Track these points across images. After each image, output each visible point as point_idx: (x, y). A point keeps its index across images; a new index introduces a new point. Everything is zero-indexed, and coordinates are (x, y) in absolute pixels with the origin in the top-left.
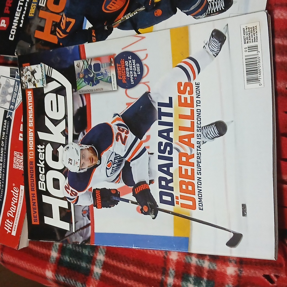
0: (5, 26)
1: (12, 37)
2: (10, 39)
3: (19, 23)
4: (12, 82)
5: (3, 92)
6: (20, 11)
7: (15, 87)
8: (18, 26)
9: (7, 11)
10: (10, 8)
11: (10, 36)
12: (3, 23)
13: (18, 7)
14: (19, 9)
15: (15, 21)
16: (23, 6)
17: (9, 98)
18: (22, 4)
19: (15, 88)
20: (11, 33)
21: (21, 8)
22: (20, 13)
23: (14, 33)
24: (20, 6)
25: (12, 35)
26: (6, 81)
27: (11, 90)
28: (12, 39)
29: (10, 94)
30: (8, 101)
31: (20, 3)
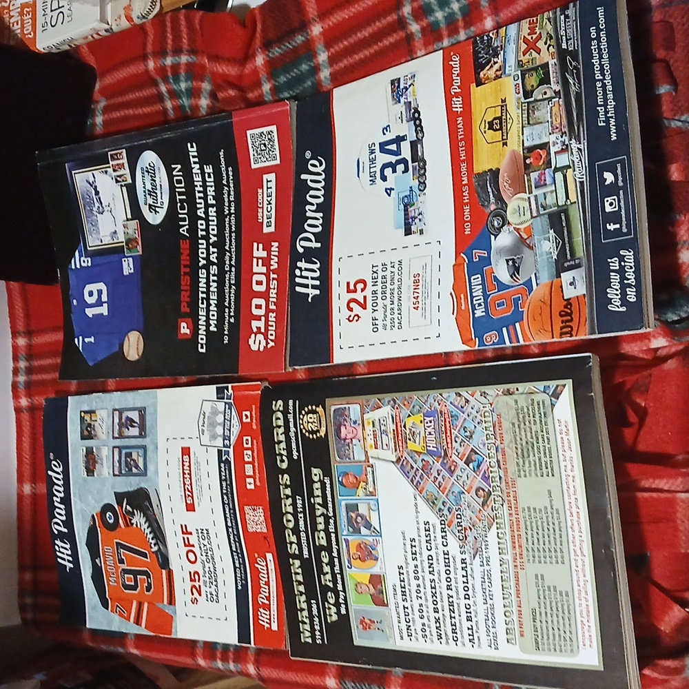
0: (188, 331)
1: (202, 348)
2: (200, 350)
3: (208, 325)
4: (221, 406)
5: (210, 424)
6: (205, 306)
7: (225, 413)
8: (207, 330)
9: (185, 309)
10: (189, 304)
11: (200, 345)
12: (184, 328)
13: (200, 301)
14: (203, 303)
15: (200, 322)
16: (208, 299)
17: (219, 430)
18: (204, 296)
19: (226, 415)
20: (200, 341)
21: (205, 301)
22: (205, 310)
23: (204, 342)
24: (203, 298)
25: (202, 345)
26: (212, 407)
27: (220, 418)
28: (203, 351)
29: (219, 424)
30: (220, 436)
31: (201, 295)
